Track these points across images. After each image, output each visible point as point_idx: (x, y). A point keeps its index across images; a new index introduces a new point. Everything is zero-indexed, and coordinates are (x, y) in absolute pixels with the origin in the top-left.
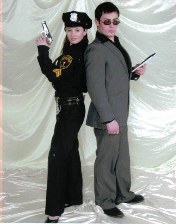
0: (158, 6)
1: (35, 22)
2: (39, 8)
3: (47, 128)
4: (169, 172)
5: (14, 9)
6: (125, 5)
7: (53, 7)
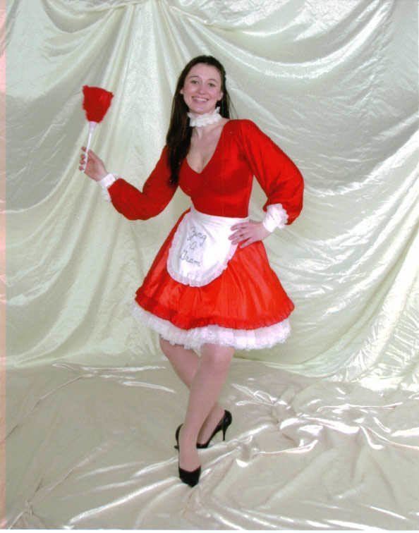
0: (303, 27)
1: (52, 59)
2: (58, 30)
3: (77, 282)
4: (334, 372)
5: (9, 34)
6: (237, 24)
7: (88, 29)
